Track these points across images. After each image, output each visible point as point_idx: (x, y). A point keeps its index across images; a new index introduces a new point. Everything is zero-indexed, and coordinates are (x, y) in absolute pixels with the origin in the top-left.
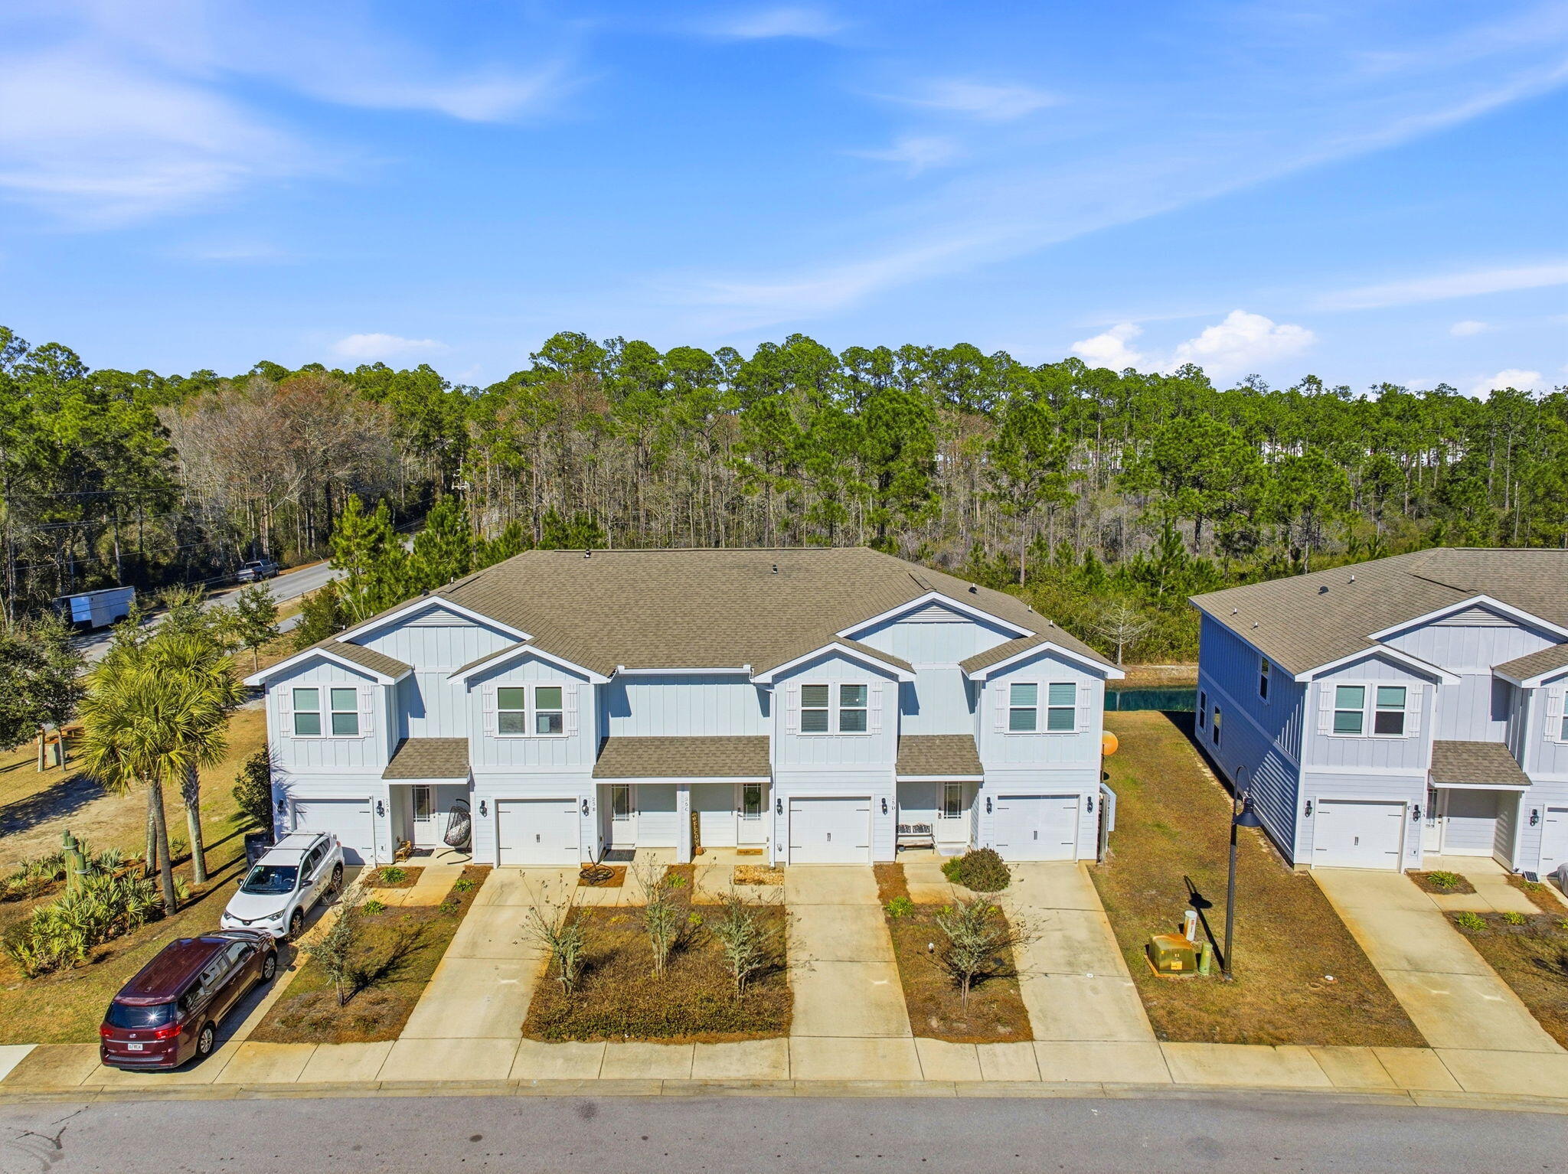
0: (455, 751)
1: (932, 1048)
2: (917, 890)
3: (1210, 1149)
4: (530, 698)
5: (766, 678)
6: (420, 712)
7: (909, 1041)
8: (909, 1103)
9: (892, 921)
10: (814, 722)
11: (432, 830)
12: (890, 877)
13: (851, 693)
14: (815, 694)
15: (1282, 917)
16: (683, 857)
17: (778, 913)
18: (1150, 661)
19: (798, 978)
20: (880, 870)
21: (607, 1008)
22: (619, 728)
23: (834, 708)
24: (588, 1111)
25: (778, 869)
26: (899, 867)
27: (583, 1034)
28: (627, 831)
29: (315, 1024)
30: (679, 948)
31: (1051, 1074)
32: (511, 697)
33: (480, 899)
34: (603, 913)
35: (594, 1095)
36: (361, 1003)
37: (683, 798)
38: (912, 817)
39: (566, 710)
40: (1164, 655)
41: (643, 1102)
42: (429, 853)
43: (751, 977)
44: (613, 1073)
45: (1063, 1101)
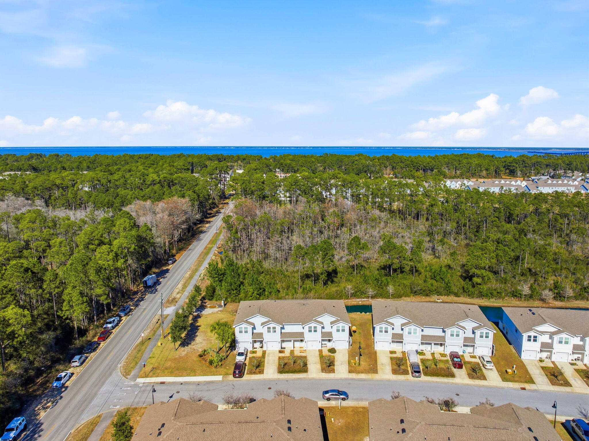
0: (261, 334)
1: (324, 374)
2: (324, 354)
3: (350, 384)
4: (272, 328)
5: (303, 326)
6: (255, 329)
7: (321, 373)
8: (321, 380)
9: (320, 358)
10: (310, 331)
11: (257, 345)
12: (320, 351)
13: (315, 327)
14: (310, 327)
15: (370, 357)
16: (292, 349)
17: (306, 357)
18: (377, 298)
19: (309, 366)
20: (319, 350)
21: (287, 370)
22: (283, 331)
23: (313, 329)
24: (287, 381)
25: (305, 350)
26: (322, 350)
27: (285, 373)
28: (284, 345)
29: (254, 372)
30: (294, 362)
31: (336, 377)
32: (269, 328)
33: (266, 356)
34: (283, 357)
35: (288, 379)
36: (258, 369)
37: (292, 341)
38: (323, 343)
39: (276, 330)
40: (379, 297)
41: (293, 380)
42: (256, 348)
43: (303, 366)
44: (289, 377)
45: (337, 379)
